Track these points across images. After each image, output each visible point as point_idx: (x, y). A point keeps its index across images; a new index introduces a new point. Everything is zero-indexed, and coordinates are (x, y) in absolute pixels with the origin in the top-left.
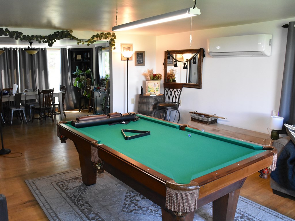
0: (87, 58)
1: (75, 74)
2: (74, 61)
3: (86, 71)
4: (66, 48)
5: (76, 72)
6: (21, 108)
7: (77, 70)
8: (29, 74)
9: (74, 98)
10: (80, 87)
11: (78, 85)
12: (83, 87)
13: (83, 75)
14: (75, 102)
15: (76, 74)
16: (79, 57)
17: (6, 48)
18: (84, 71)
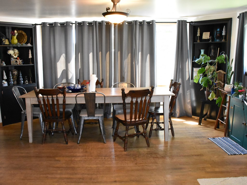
0: (221, 37)
1: (197, 61)
2: (198, 41)
3: (218, 58)
4: (186, 21)
5: (200, 59)
6: (96, 115)
7: (202, 55)
8: (127, 59)
9: (194, 98)
10: (205, 85)
11: (202, 82)
12: (209, 85)
13: (211, 64)
14: (195, 104)
15: (200, 61)
16: (206, 36)
17: (96, 22)
18: (214, 58)
